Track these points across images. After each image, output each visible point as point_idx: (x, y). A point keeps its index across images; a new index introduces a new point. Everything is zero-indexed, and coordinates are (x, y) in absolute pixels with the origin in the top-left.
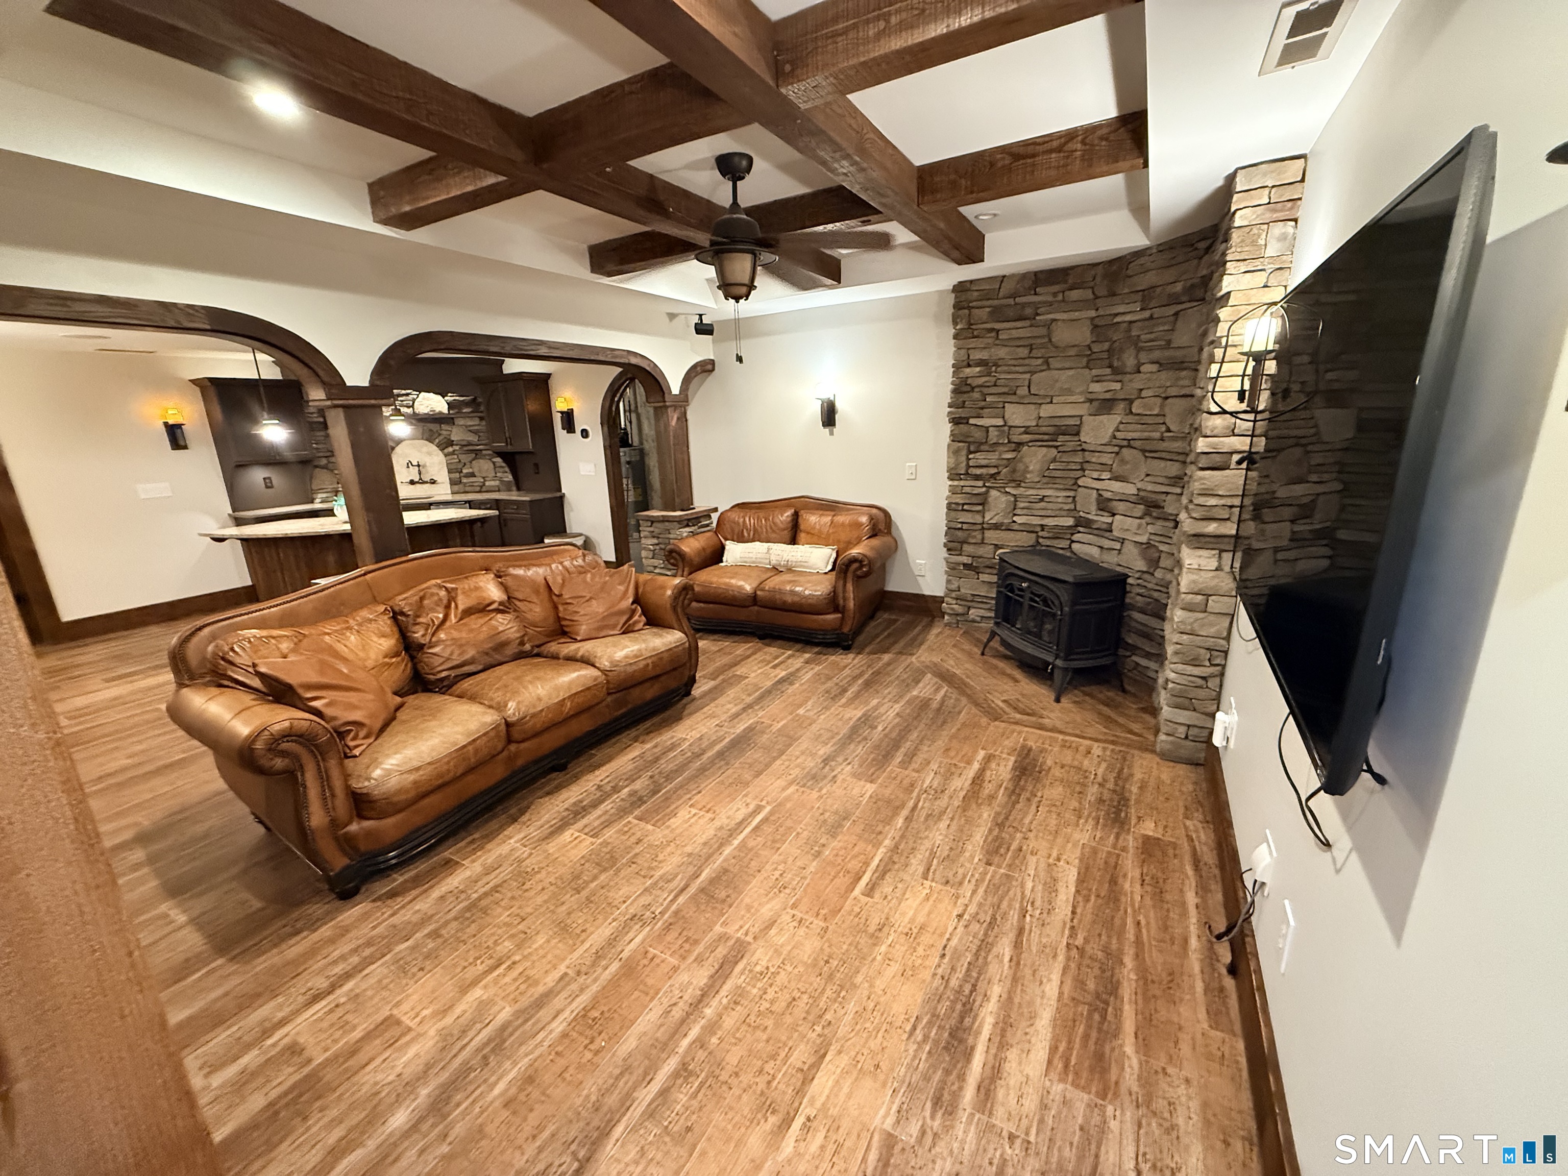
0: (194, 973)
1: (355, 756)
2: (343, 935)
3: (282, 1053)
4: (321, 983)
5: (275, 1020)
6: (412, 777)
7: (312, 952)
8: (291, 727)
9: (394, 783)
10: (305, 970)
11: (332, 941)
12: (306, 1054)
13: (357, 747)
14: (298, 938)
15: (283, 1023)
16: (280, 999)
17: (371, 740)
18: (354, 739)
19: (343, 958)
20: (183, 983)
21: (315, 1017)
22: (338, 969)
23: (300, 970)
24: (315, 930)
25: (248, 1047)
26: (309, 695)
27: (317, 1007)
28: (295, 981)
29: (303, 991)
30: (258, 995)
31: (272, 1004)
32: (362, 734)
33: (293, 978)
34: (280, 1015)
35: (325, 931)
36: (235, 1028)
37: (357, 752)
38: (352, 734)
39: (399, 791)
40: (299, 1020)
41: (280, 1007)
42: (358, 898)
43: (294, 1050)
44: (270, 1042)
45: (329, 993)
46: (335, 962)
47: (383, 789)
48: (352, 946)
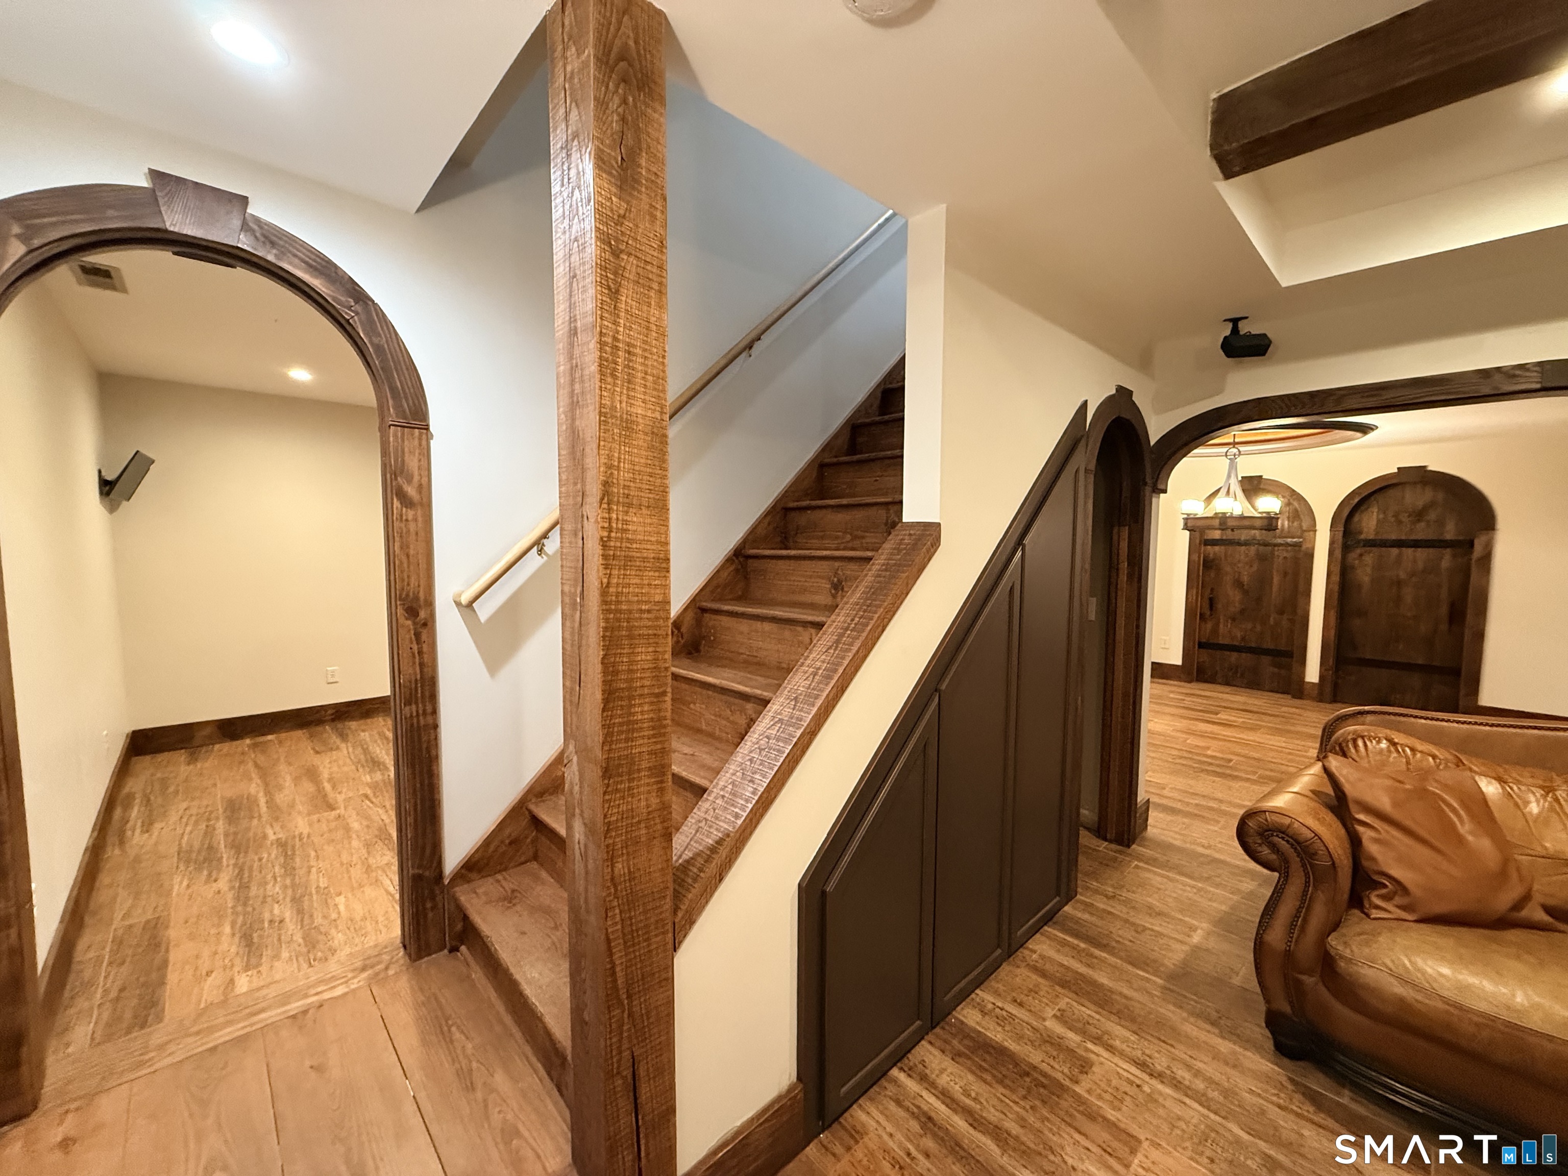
0: (1144, 970)
1: (1368, 916)
2: (1227, 1064)
3: (1080, 1058)
4: (1161, 1063)
5: (1111, 1042)
6: (1399, 990)
7: (1196, 1045)
8: (1289, 826)
9: (1368, 974)
10: (1172, 1046)
11: (1216, 1056)
12: (1083, 1077)
13: (1378, 907)
14: (1208, 1027)
15: (1110, 1048)
16: (1133, 1038)
17: (1404, 915)
18: (1383, 897)
19: (1197, 1073)
20: (1130, 968)
21: (1121, 1071)
22: (1182, 1074)
23: (1169, 1042)
24: (1223, 1038)
25: (1083, 1032)
26: (1361, 817)
27: (1133, 1070)
28: (1156, 1041)
29: (1147, 1052)
30: (1133, 1020)
31: (1127, 1034)
32: (1398, 900)
33: (1159, 1039)
34: (1117, 1043)
35: (1225, 1046)
36: (1097, 1017)
37: (1375, 914)
38: (1384, 891)
39: (1374, 991)
40: (1116, 1060)
41: (1125, 1040)
42: (1286, 1061)
43: (1085, 1066)
44: (1090, 1045)
45: (1151, 1075)
46: (1189, 1067)
47: (1353, 969)
48: (1217, 1077)
